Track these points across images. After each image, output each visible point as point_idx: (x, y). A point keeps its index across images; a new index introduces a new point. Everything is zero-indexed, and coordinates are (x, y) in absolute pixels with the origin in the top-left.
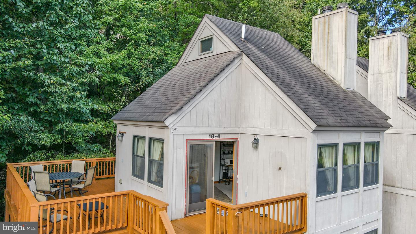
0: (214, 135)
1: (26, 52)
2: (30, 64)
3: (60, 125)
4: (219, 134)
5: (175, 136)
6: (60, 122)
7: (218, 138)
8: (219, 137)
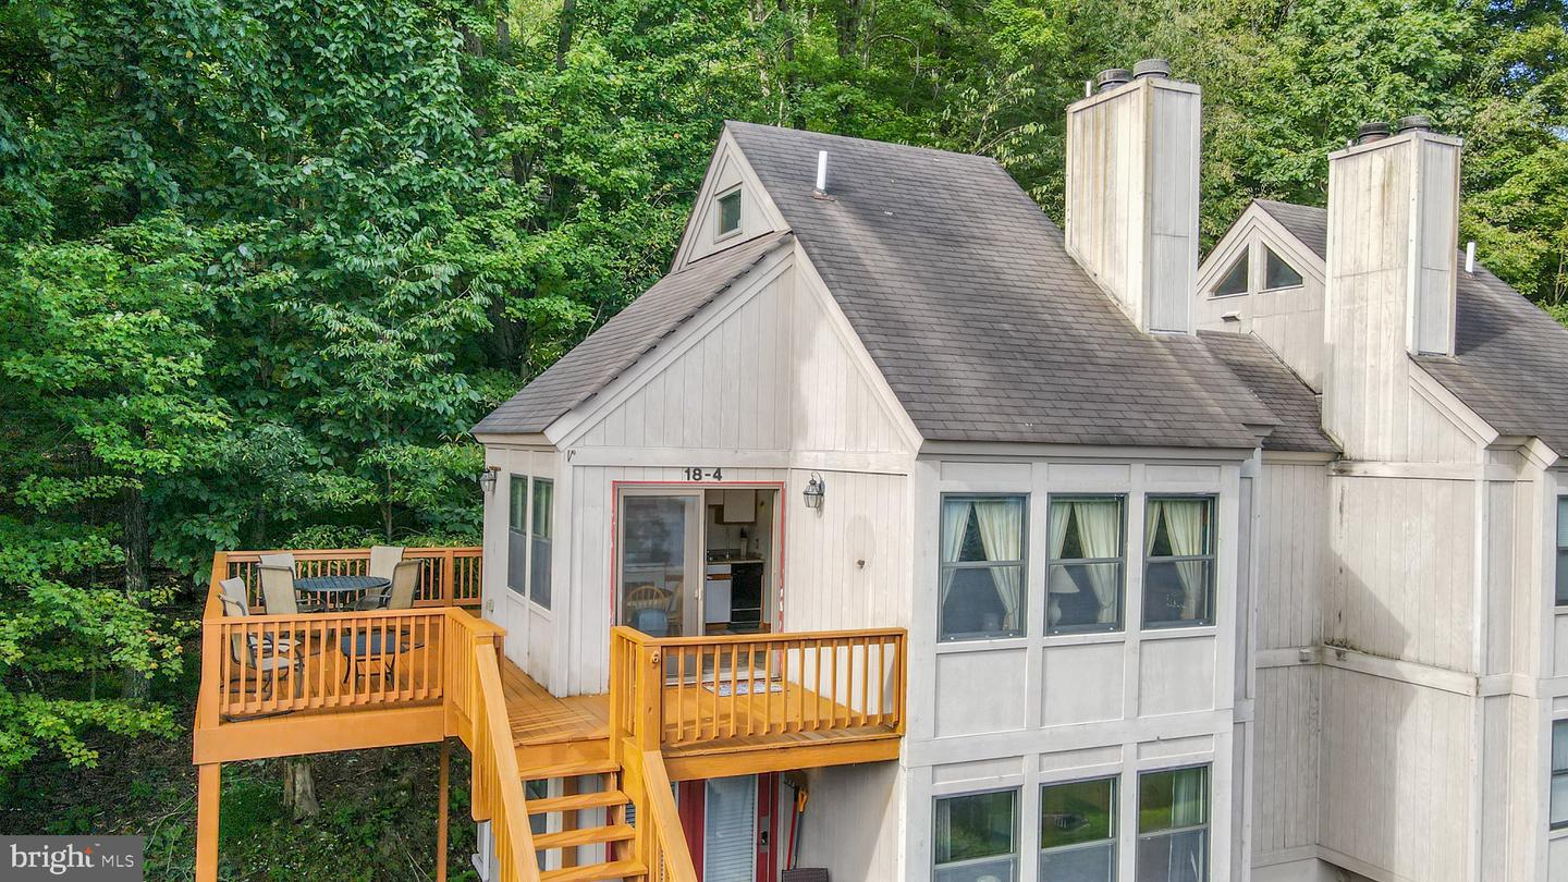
0: (700, 471)
1: (288, 247)
2: (291, 280)
3: (371, 452)
4: (719, 470)
5: (579, 471)
6: (372, 443)
7: (716, 480)
8: (719, 478)
